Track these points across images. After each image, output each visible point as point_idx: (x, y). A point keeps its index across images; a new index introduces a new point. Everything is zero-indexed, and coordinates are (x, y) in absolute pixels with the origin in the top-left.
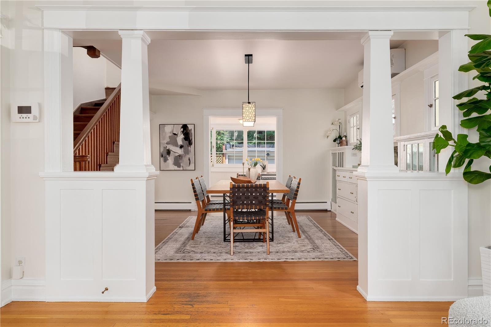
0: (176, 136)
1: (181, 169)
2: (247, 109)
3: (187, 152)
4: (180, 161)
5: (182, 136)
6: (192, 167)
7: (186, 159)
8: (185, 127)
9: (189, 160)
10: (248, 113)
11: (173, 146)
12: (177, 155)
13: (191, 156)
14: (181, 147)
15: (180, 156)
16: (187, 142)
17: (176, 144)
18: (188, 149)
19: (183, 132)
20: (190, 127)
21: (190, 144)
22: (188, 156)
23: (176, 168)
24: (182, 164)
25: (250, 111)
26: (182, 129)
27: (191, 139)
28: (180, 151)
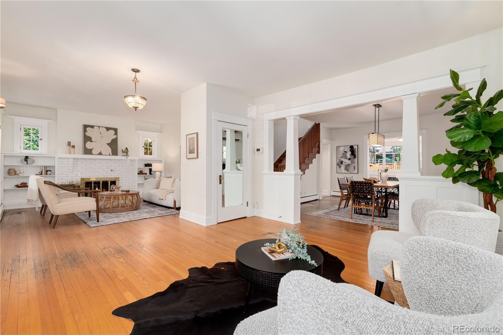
0: (346, 153)
1: (349, 172)
2: (372, 137)
3: (353, 162)
4: (349, 168)
5: (350, 153)
6: (356, 171)
7: (352, 167)
8: (352, 147)
9: (354, 167)
10: (372, 140)
11: (345, 159)
12: (347, 164)
13: (356, 164)
14: (349, 159)
15: (348, 165)
16: (353, 156)
17: (346, 158)
18: (354, 160)
19: (350, 150)
20: (355, 147)
21: (355, 157)
22: (353, 165)
23: (346, 172)
24: (349, 170)
25: (374, 138)
26: (350, 149)
27: (355, 154)
28: (348, 162)
